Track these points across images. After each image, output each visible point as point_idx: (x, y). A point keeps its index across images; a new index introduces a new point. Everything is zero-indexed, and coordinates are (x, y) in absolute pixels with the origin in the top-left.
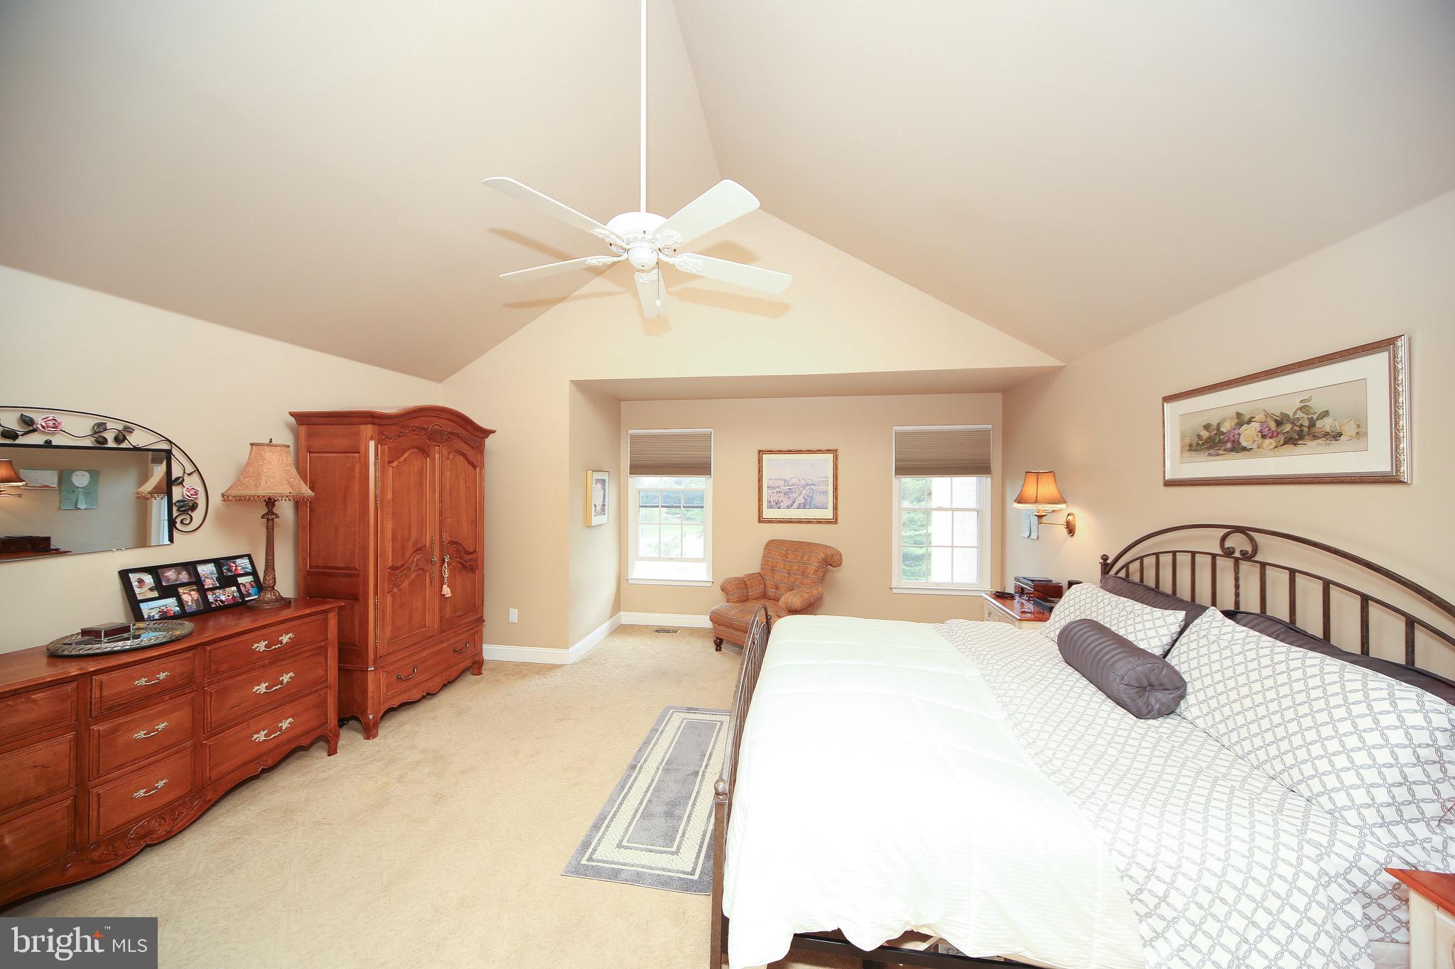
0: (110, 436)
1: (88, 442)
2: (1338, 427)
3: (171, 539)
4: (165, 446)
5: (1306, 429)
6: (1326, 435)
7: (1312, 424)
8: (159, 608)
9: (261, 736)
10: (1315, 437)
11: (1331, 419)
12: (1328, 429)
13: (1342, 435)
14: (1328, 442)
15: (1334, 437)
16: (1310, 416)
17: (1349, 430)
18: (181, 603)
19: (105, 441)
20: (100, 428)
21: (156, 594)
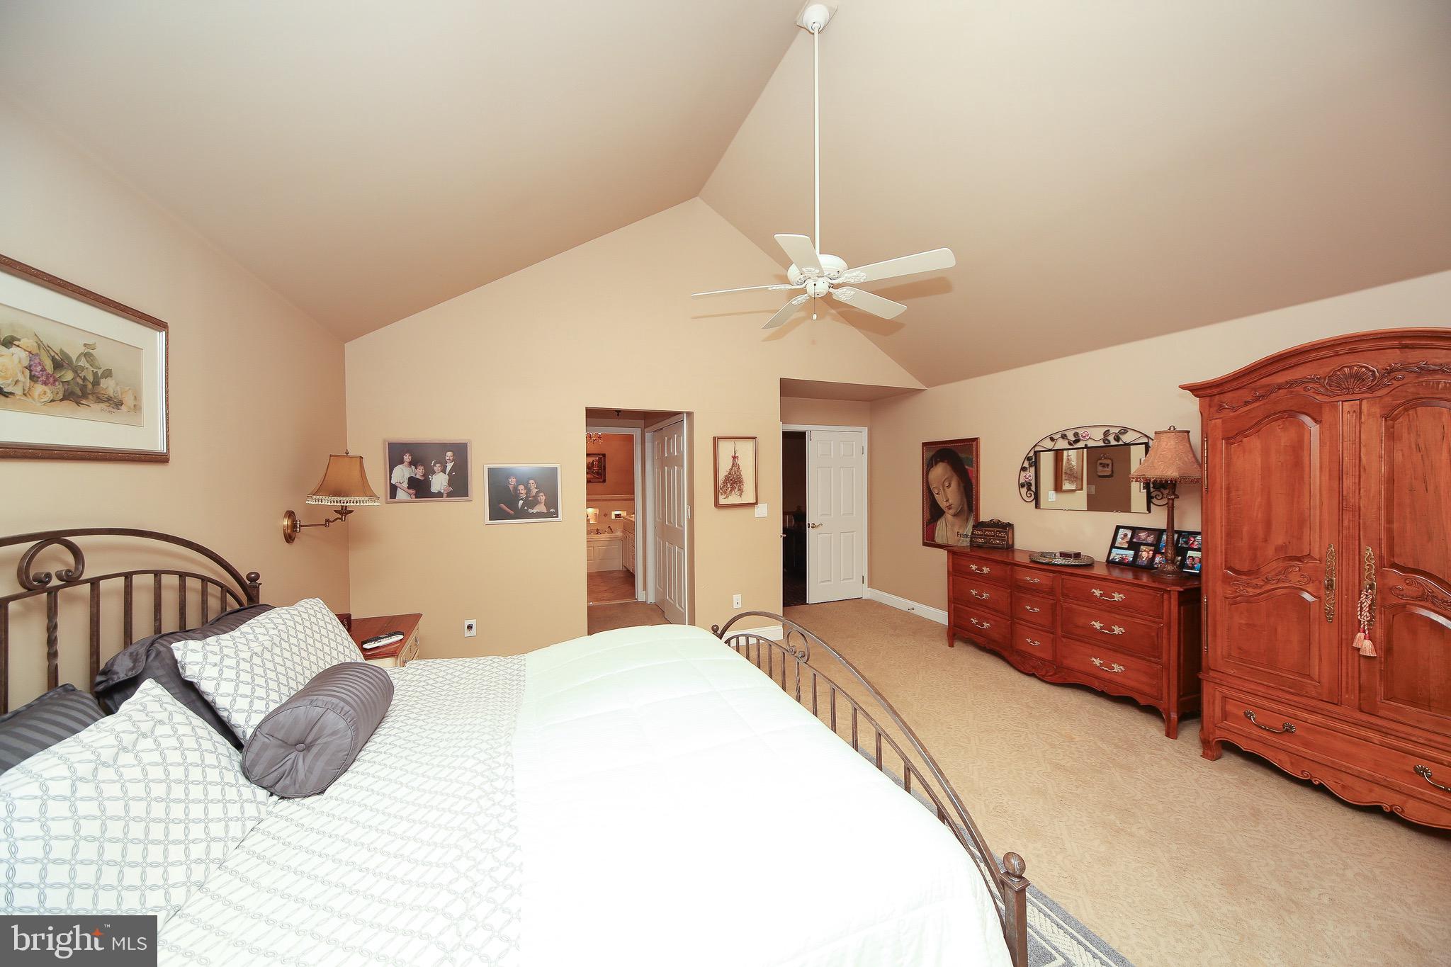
0: (1111, 438)
1: (1101, 444)
2: (120, 393)
3: (1149, 510)
4: (1145, 440)
5: (90, 386)
6: (109, 399)
7: (96, 383)
8: (1122, 555)
9: (1097, 662)
10: (99, 400)
11: (114, 381)
12: (111, 393)
13: (122, 404)
14: (111, 409)
15: (117, 405)
16: (95, 370)
17: (128, 400)
18: (1136, 556)
19: (1109, 442)
20: (1106, 433)
21: (1126, 546)
